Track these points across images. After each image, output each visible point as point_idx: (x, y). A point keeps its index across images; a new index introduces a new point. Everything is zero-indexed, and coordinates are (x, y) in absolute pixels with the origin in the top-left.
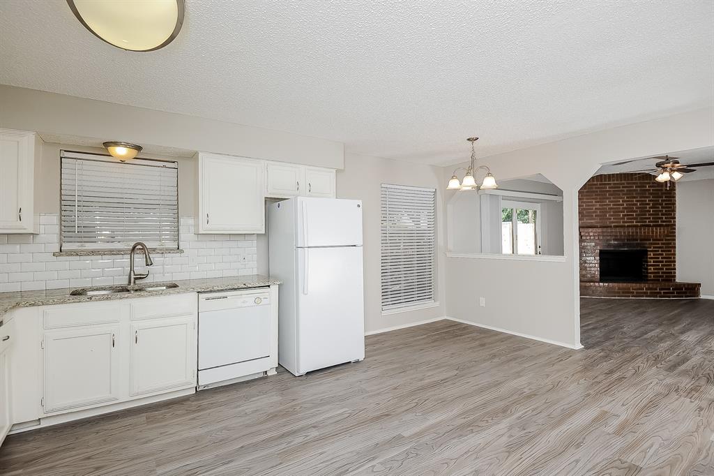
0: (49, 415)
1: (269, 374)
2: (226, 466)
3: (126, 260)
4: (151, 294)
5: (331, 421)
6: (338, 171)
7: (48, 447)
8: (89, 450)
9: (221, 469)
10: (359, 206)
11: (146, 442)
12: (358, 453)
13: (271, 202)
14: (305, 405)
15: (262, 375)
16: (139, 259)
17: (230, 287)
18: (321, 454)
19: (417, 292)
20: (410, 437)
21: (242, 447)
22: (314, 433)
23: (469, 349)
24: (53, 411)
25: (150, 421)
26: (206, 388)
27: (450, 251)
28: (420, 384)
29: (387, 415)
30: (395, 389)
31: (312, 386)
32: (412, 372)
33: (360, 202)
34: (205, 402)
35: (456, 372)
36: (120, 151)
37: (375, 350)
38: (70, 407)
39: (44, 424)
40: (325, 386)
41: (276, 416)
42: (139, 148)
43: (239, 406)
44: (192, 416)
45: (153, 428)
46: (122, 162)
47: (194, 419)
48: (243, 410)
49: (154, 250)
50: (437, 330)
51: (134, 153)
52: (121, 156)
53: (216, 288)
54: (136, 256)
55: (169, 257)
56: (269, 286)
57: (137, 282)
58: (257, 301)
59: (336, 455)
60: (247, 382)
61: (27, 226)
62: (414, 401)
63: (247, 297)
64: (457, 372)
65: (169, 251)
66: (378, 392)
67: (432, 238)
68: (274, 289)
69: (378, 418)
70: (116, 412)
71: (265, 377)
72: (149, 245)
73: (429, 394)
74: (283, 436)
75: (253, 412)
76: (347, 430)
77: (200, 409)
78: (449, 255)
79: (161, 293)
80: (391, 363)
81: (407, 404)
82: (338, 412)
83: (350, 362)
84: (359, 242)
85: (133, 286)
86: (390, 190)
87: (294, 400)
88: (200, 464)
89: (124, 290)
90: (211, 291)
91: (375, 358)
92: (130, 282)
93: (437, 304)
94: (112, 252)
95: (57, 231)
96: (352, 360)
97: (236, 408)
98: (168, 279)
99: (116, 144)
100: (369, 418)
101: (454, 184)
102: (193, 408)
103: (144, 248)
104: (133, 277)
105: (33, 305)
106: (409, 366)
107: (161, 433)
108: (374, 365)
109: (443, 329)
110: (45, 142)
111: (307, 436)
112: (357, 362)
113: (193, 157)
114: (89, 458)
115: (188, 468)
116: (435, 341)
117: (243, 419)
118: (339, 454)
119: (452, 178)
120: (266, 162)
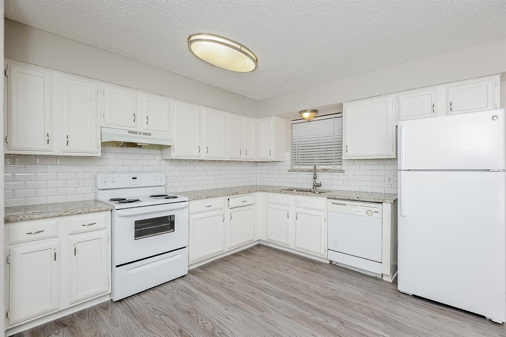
1: (385, 278)
2: (277, 299)
5: (358, 330)
8: (263, 260)
9: (273, 297)
10: (496, 117)
17: (347, 198)
21: (295, 298)
26: (337, 264)
33: (499, 113)
36: (306, 115)
39: (270, 245)
43: (332, 282)
44: (308, 272)
46: (309, 121)
47: (306, 273)
48: (330, 285)
51: (314, 114)
52: (307, 118)
55: (335, 175)
56: (382, 203)
58: (369, 213)
61: (273, 158)
63: (360, 208)
68: (387, 206)
70: (290, 252)
75: (332, 289)
77: (316, 271)
79: (308, 195)
83: (484, 317)
95: (290, 160)
96: (488, 316)
97: (330, 281)
98: (334, 189)
99: (305, 111)
102: (315, 269)
103: (315, 168)
104: (315, 185)
105: (264, 191)
111: (327, 322)
114: (259, 262)
120: (397, 94)
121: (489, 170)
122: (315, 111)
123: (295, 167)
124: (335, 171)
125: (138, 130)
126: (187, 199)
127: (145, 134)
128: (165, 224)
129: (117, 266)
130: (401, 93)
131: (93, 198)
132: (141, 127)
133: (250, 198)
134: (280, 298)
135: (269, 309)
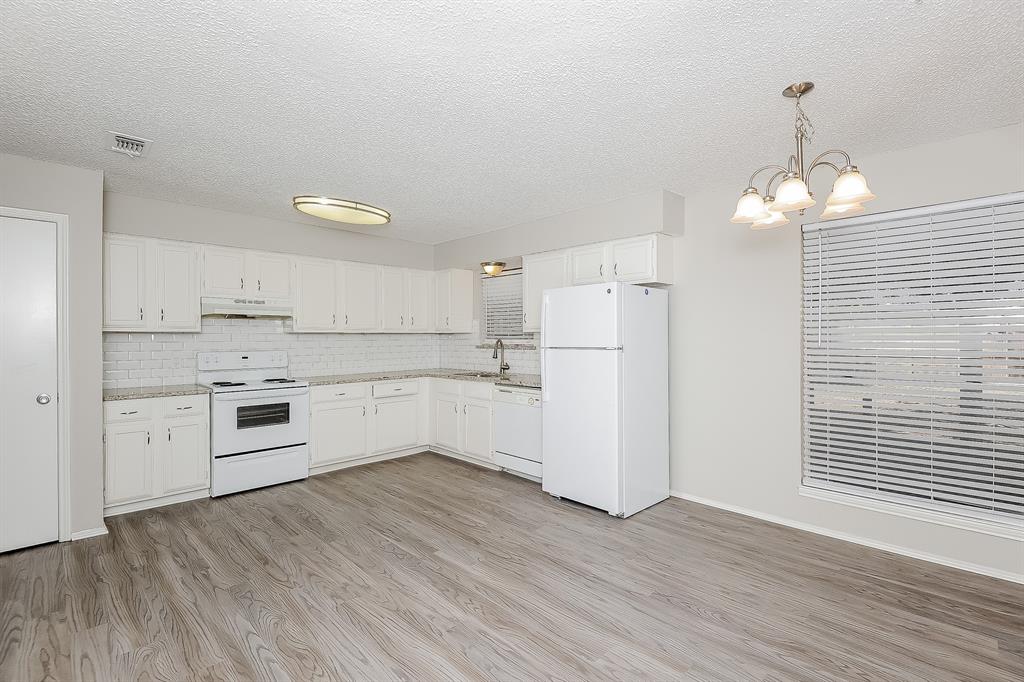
10: (609, 291)
26: (507, 471)
36: (489, 269)
46: (493, 277)
49: (517, 346)
51: (499, 268)
52: (492, 273)
58: (531, 402)
65: (527, 347)
95: (478, 331)
99: (487, 264)
104: (501, 367)
121: (605, 348)
122: (500, 264)
124: (525, 347)
125: (248, 298)
126: (307, 384)
127: (256, 302)
128: (278, 414)
129: (216, 457)
130: (576, 249)
131: (194, 382)
132: (251, 293)
133: (407, 386)
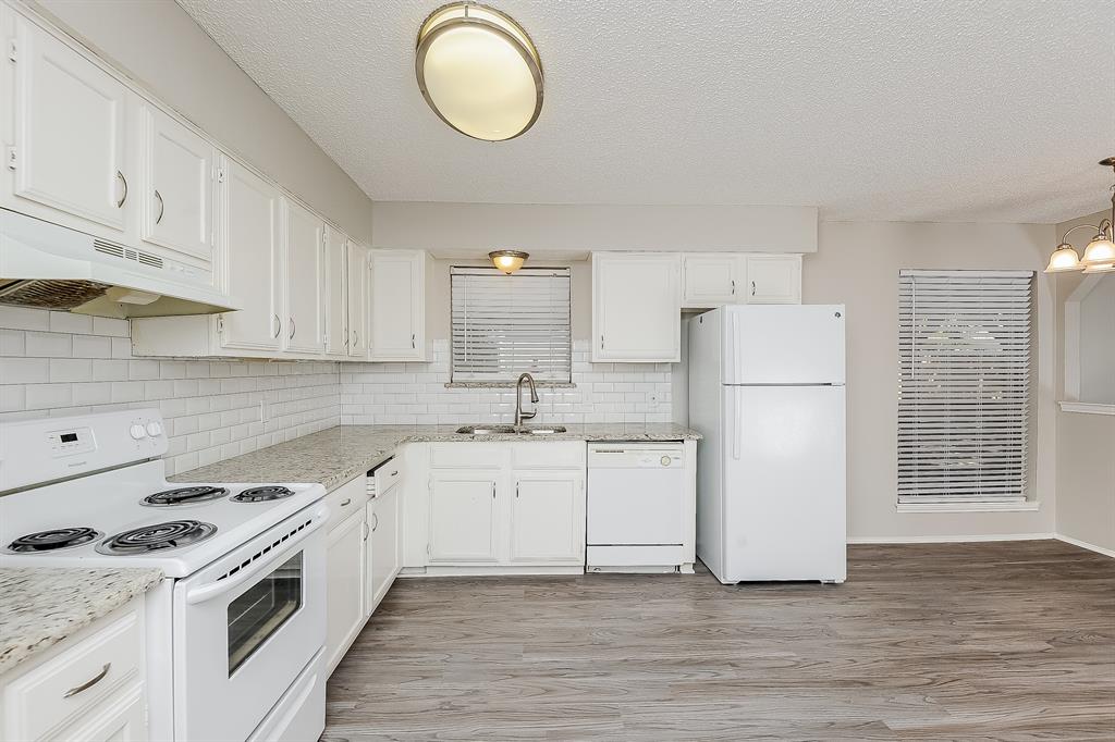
0: (434, 564)
1: (683, 571)
3: (512, 394)
4: (535, 438)
6: (806, 257)
7: (429, 599)
8: (463, 613)
10: (838, 315)
11: (518, 621)
12: (793, 726)
13: (689, 315)
14: (726, 630)
15: (672, 571)
16: (526, 393)
17: (627, 437)
18: (733, 707)
19: (981, 478)
20: (897, 732)
21: (626, 660)
22: (729, 674)
23: (1098, 607)
24: (438, 560)
25: (528, 596)
26: (597, 571)
27: (1071, 400)
28: (953, 648)
29: (867, 684)
30: (895, 644)
31: (743, 604)
32: (941, 623)
33: (841, 309)
34: (592, 589)
35: (1045, 646)
36: (506, 262)
37: (876, 571)
38: (454, 560)
39: (431, 574)
40: (766, 610)
41: (679, 632)
42: (525, 256)
43: (633, 606)
44: (576, 602)
45: (530, 605)
47: (575, 607)
48: (637, 613)
49: (543, 383)
50: (1027, 557)
51: (521, 262)
52: (507, 268)
53: (608, 438)
54: (523, 390)
55: (559, 392)
56: (682, 441)
57: (525, 422)
58: (665, 462)
59: (757, 716)
60: (650, 576)
61: (419, 355)
62: (930, 676)
63: (649, 455)
64: (1050, 646)
65: (560, 384)
66: (859, 641)
67: (1024, 371)
68: (690, 446)
69: (846, 683)
71: (675, 575)
72: (535, 377)
73: (965, 671)
74: (682, 663)
75: (649, 619)
76: (785, 685)
77: (586, 596)
78: (1066, 407)
79: (544, 438)
80: (900, 599)
81: (914, 676)
82: (776, 654)
83: (818, 582)
84: (838, 377)
85: (519, 427)
86: (918, 280)
87: (711, 617)
88: (571, 666)
89: (511, 431)
90: (602, 441)
91: (871, 584)
92: (517, 422)
93: (1034, 506)
94: (500, 385)
95: (449, 359)
96: (823, 578)
97: (630, 606)
98: (558, 421)
99: (501, 253)
100: (830, 679)
101: (1064, 261)
102: (578, 594)
103: (530, 380)
104: (520, 415)
105: (421, 440)
106: (937, 612)
107: (537, 615)
108: (862, 595)
109: (1042, 557)
110: (435, 257)
111: (718, 675)
112: (832, 584)
113: (586, 259)
114: (462, 622)
115: (557, 665)
116: (1015, 577)
117: (633, 624)
118: (763, 716)
119: (1059, 248)
120: (684, 255)
123: (458, 377)
127: (145, 259)
134: (605, 675)
135: (621, 705)
